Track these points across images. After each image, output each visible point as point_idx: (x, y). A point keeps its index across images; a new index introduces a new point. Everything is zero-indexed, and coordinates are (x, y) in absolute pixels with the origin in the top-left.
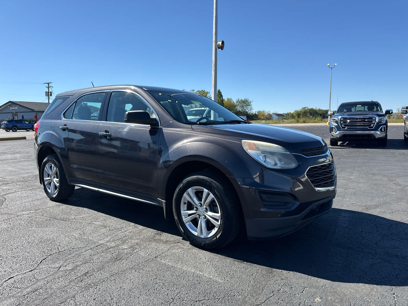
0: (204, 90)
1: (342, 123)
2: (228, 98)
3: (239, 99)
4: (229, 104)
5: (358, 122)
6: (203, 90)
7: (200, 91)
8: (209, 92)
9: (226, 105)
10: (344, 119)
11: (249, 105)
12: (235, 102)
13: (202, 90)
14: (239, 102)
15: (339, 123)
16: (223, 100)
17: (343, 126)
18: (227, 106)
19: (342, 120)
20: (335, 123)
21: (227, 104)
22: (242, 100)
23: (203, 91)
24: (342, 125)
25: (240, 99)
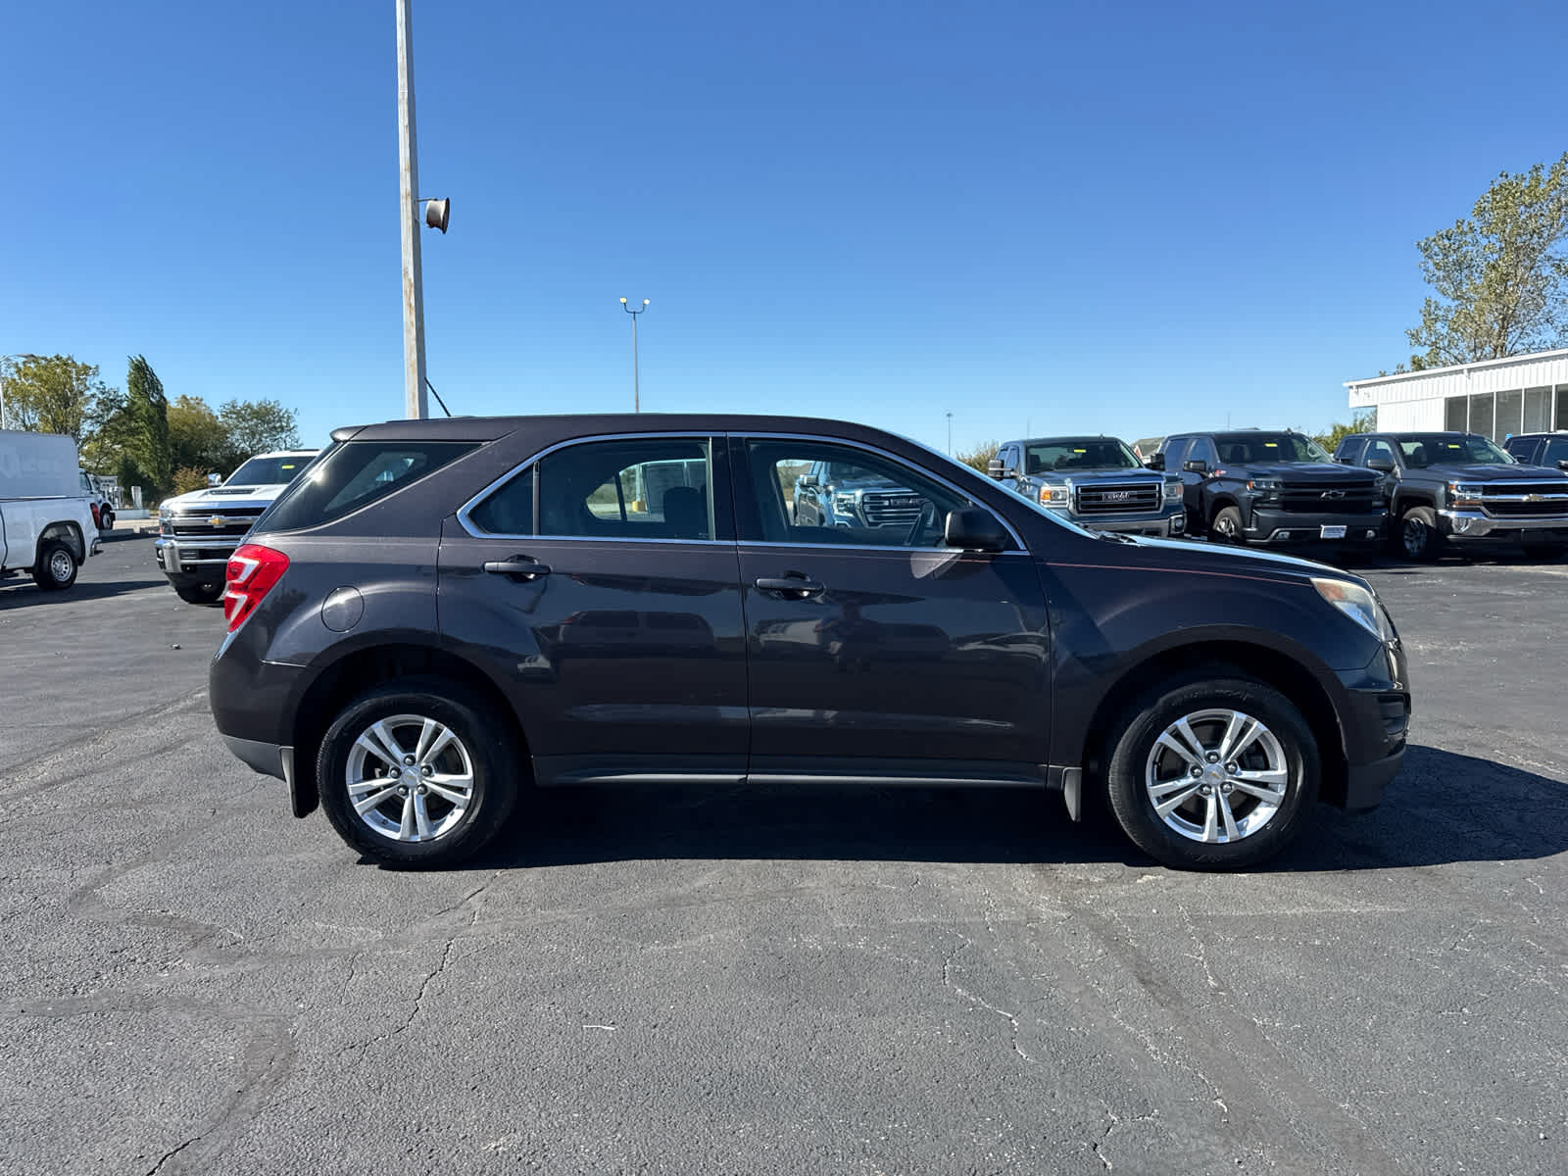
0: (69, 358)
1: (867, 510)
2: (184, 397)
3: (234, 402)
4: (191, 422)
5: (912, 506)
6: (65, 357)
7: (45, 359)
8: (97, 367)
9: (177, 425)
10: (871, 498)
11: (282, 427)
12: (216, 413)
13: (58, 358)
14: (238, 413)
15: (858, 511)
16: (161, 406)
17: (871, 520)
18: (183, 432)
19: (866, 501)
20: (845, 510)
21: (185, 423)
22: (249, 406)
23: (66, 364)
24: (868, 516)
25: (240, 404)
